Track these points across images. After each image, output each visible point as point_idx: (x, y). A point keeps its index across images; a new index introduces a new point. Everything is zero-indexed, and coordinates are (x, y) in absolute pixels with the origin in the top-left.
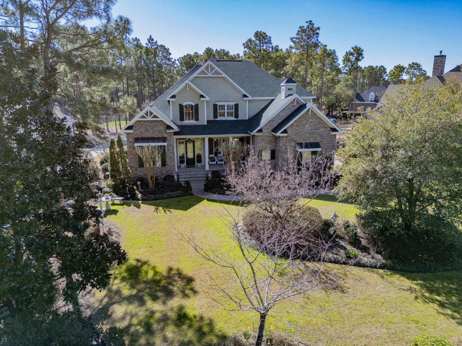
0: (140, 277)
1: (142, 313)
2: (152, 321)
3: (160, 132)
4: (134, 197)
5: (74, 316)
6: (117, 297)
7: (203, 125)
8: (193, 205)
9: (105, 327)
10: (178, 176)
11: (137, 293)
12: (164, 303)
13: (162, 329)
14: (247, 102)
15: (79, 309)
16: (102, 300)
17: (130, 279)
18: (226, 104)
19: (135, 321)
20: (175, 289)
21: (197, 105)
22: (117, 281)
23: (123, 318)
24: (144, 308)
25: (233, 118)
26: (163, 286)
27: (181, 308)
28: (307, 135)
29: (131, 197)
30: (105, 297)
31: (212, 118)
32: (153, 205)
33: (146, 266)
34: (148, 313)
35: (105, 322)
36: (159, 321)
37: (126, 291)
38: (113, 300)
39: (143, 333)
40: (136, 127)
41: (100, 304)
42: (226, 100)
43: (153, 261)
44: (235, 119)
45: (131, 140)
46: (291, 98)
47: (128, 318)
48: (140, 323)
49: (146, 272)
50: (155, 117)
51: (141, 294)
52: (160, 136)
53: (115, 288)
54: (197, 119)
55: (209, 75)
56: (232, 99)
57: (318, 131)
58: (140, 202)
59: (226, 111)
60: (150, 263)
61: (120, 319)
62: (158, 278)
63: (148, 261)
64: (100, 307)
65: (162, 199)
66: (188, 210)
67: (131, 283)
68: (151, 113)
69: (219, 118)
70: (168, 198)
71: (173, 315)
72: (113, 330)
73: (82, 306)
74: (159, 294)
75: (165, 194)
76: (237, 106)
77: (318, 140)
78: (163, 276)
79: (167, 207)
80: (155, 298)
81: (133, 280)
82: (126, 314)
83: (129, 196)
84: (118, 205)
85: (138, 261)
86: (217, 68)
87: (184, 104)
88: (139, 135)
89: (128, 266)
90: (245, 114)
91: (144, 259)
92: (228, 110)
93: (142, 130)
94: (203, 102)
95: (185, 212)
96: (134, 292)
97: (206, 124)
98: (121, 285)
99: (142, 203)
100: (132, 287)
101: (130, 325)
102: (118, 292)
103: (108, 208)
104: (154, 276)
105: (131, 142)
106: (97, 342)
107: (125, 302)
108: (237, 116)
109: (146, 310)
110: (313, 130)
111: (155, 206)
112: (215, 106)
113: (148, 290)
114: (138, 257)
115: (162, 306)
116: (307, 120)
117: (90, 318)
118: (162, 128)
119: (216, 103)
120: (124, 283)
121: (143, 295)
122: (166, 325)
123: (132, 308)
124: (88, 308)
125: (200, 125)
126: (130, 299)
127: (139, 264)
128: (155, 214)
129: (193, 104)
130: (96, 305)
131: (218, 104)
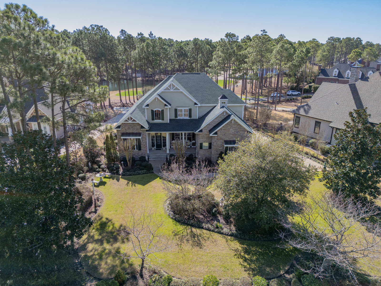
0: (105, 229)
1: (100, 249)
2: (103, 254)
3: (137, 129)
4: (118, 173)
5: (70, 248)
6: (91, 240)
7: (166, 123)
8: (150, 181)
9: (83, 255)
10: (148, 157)
11: (101, 238)
12: (112, 245)
13: (107, 258)
14: (198, 107)
15: (73, 244)
16: (84, 241)
17: (100, 230)
18: (183, 109)
19: (96, 253)
20: (120, 238)
21: (163, 111)
22: (94, 231)
23: (91, 251)
24: (102, 247)
25: (187, 118)
26: (114, 236)
27: (119, 248)
28: (231, 135)
29: (116, 173)
30: (86, 238)
31: (173, 117)
32: (127, 180)
33: (110, 223)
34: (103, 249)
35: (83, 252)
36: (106, 254)
37: (96, 237)
38: (89, 241)
39: (98, 259)
40: (122, 126)
41: (83, 243)
42: (183, 106)
43: (114, 220)
44: (189, 118)
45: (120, 134)
46: (222, 110)
47: (94, 251)
48: (98, 254)
49: (109, 226)
50: (134, 120)
51: (103, 239)
52: (137, 132)
53: (92, 234)
54: (163, 119)
55: (172, 90)
56: (187, 106)
57: (239, 133)
58: (120, 176)
59: (183, 113)
60: (113, 221)
61: (90, 251)
62: (113, 230)
63: (112, 220)
64: (83, 244)
65: (134, 175)
66: (146, 186)
67: (100, 232)
68: (131, 119)
69: (179, 118)
70: (138, 175)
71: (113, 251)
72: (86, 256)
73: (75, 243)
74: (111, 240)
75: (136, 172)
76: (190, 110)
78: (116, 230)
79: (135, 182)
80: (108, 242)
81: (101, 231)
82: (93, 249)
83: (115, 172)
84: (107, 178)
85: (107, 219)
86: (176, 86)
87: (154, 110)
88: (124, 132)
89: (101, 222)
90: (196, 115)
91: (110, 218)
92: (184, 112)
93: (126, 128)
94: (167, 108)
95: (143, 186)
96: (100, 237)
97: (169, 122)
98: (95, 233)
99: (121, 178)
100: (100, 234)
101: (93, 255)
102: (93, 237)
103: (101, 180)
104: (112, 229)
105: (120, 135)
106: (78, 261)
107: (95, 242)
108: (190, 116)
109: (103, 248)
110: (235, 133)
111: (128, 180)
112: (176, 110)
113: (106, 237)
114: (108, 217)
115: (111, 247)
116: (231, 126)
117: (77, 249)
118: (139, 127)
119: (177, 108)
120: (97, 232)
121: (104, 240)
122: (109, 256)
123: (97, 246)
124: (77, 244)
125: (165, 123)
126: (97, 241)
127: (107, 221)
128: (126, 187)
129: (160, 110)
130: (81, 243)
131: (178, 108)
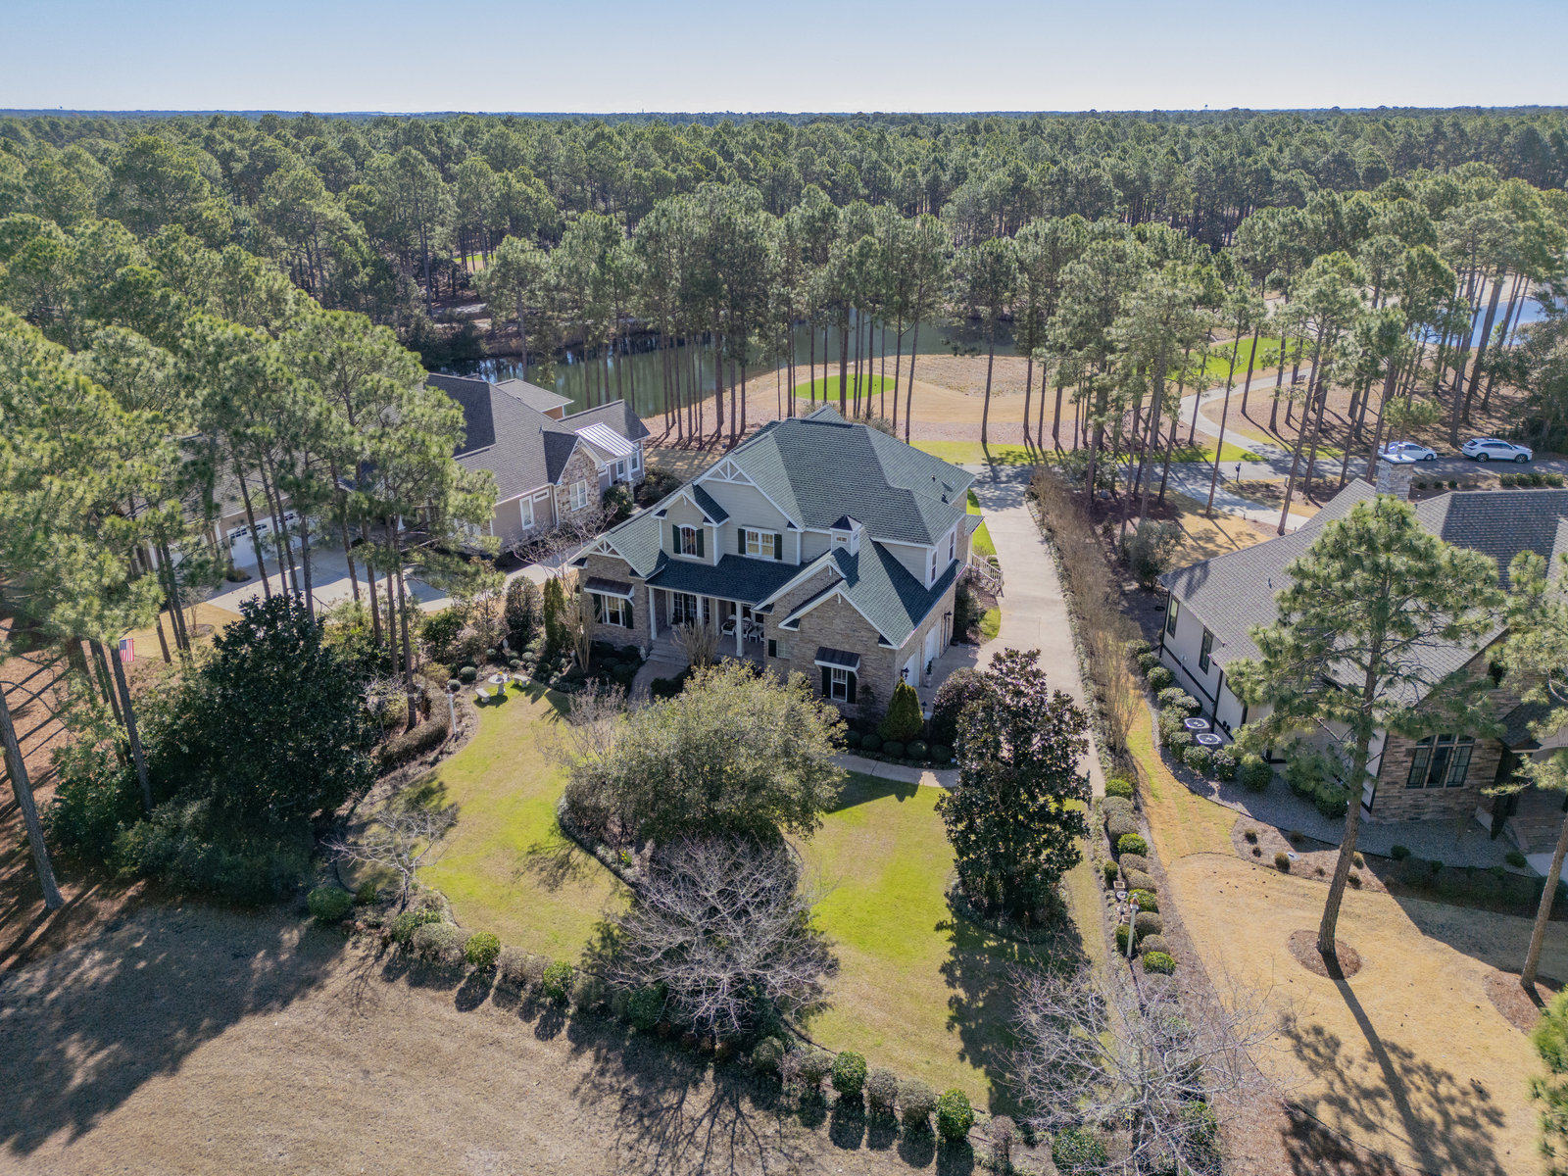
0: (421, 804)
3: (624, 574)
4: (548, 681)
7: (711, 566)
14: (797, 535)
17: (413, 802)
18: (760, 532)
21: (701, 532)
25: (771, 558)
28: (838, 637)
29: (544, 679)
31: (734, 551)
32: (553, 702)
33: (440, 793)
40: (589, 562)
42: (760, 525)
43: (451, 790)
44: (776, 560)
49: (432, 800)
50: (614, 552)
52: (622, 580)
54: (701, 554)
55: (729, 480)
56: (770, 526)
57: (858, 634)
58: (547, 690)
59: (760, 543)
60: (447, 791)
63: (447, 788)
68: (609, 546)
69: (749, 554)
76: (778, 539)
77: (858, 649)
78: (439, 811)
81: (413, 805)
84: (519, 688)
85: (441, 784)
86: (740, 470)
87: (681, 527)
88: (595, 575)
89: (425, 788)
90: (790, 556)
91: (447, 783)
92: (763, 542)
93: (600, 567)
94: (711, 527)
97: (716, 563)
103: (501, 692)
104: (432, 808)
108: (778, 555)
110: (849, 632)
112: (742, 534)
114: (446, 780)
116: (836, 612)
118: (627, 569)
119: (743, 528)
125: (704, 566)
127: (438, 789)
128: (539, 719)
129: (695, 529)
131: (747, 529)
